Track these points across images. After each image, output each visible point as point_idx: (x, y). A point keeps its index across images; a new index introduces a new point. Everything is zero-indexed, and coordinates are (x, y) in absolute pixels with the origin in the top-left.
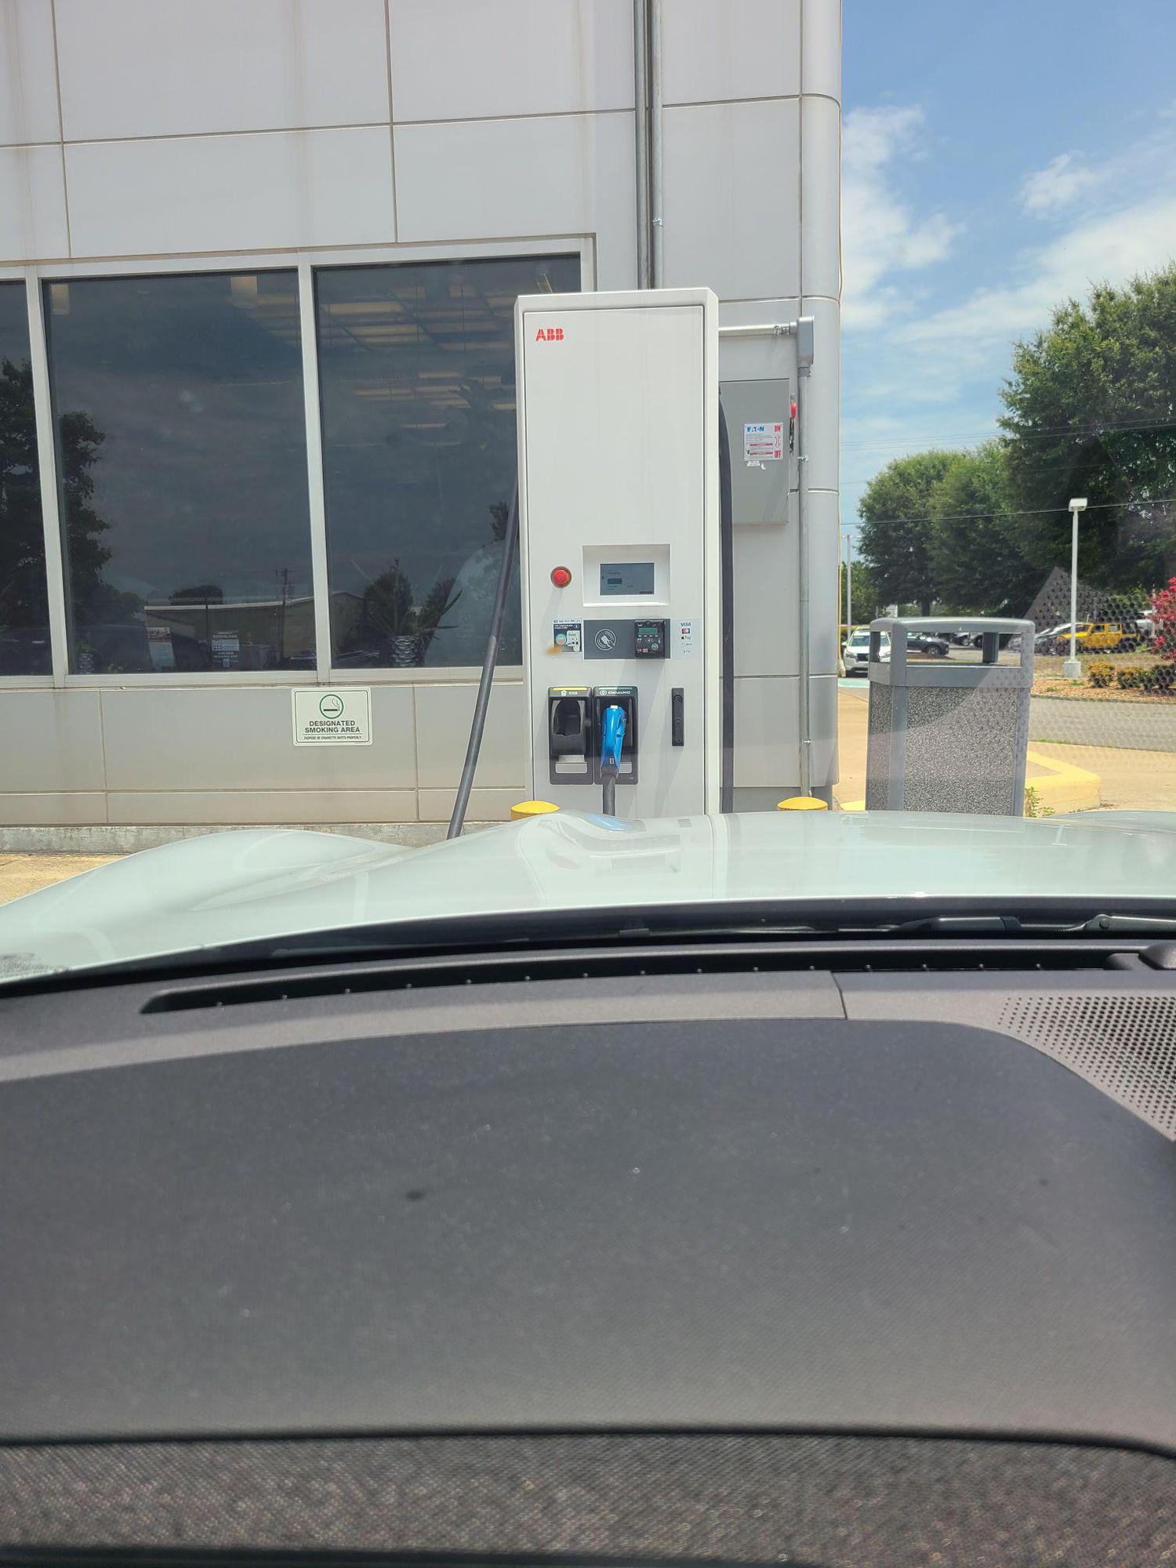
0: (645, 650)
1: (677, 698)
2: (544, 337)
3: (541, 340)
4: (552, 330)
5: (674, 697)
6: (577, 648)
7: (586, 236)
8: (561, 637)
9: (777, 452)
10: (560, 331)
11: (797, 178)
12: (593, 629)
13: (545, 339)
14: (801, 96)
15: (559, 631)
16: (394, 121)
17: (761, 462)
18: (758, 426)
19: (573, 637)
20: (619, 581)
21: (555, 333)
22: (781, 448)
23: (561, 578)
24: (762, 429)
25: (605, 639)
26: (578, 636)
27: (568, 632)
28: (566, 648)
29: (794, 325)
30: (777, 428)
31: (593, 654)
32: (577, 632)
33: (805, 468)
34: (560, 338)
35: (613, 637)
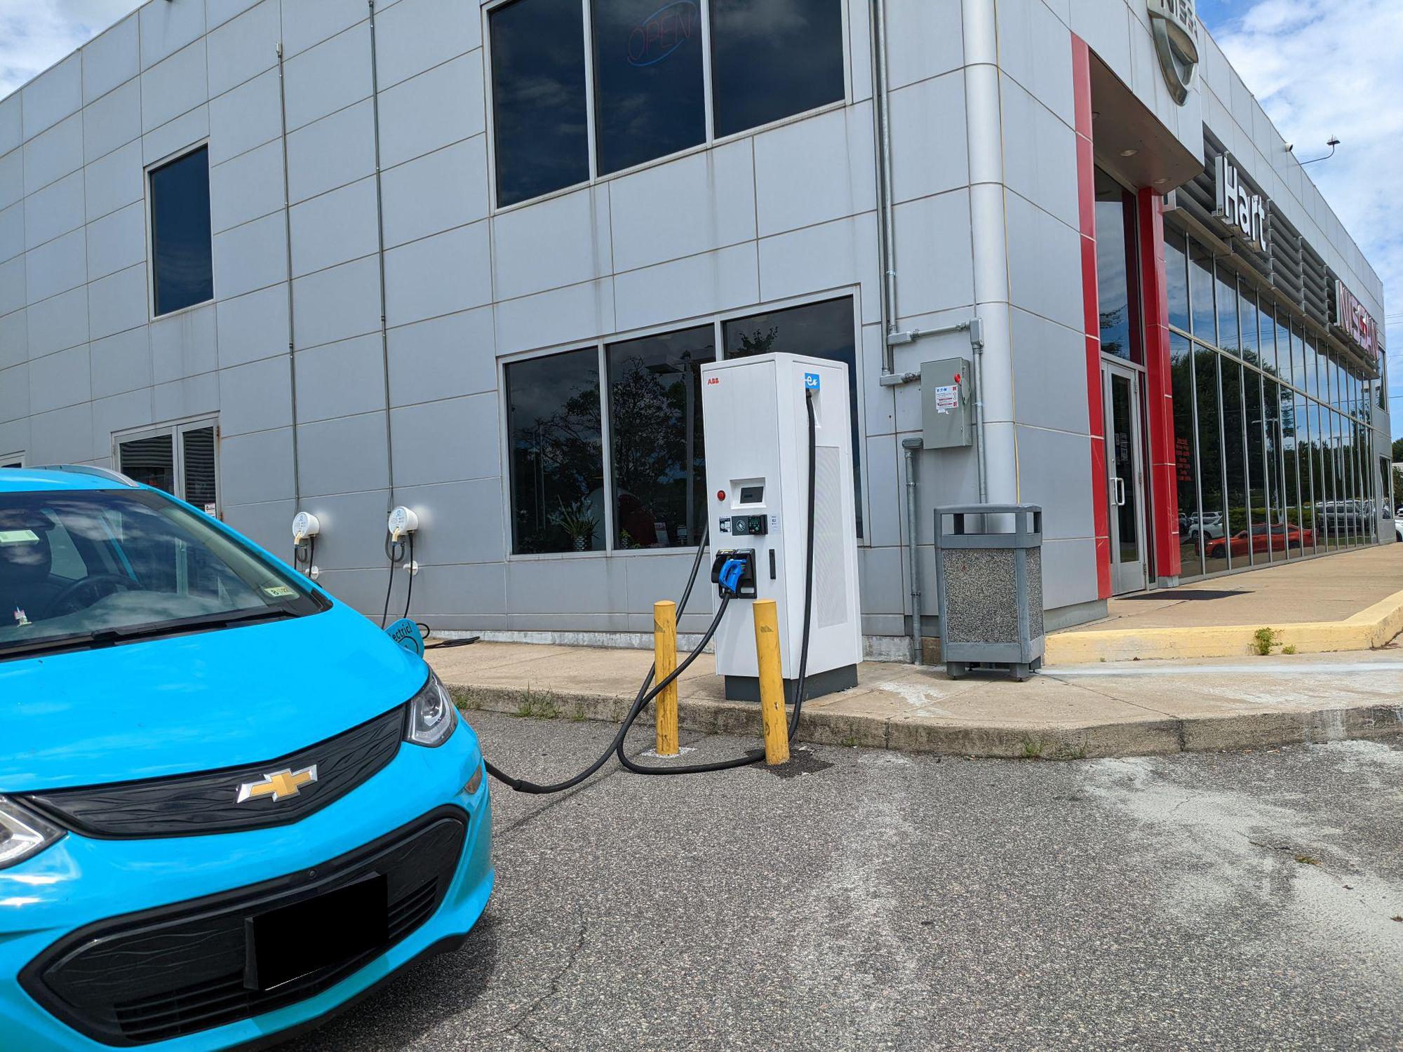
0: (753, 531)
1: (772, 553)
5: (770, 553)
6: (729, 531)
7: (856, 285)
8: (722, 525)
9: (954, 403)
10: (717, 379)
11: (970, 235)
12: (736, 520)
14: (969, 186)
15: (722, 522)
16: (759, 237)
17: (946, 410)
18: (943, 388)
20: (751, 496)
22: (957, 400)
23: (722, 496)
24: (945, 389)
25: (740, 525)
27: (725, 522)
28: (725, 531)
29: (968, 323)
30: (954, 388)
31: (735, 532)
32: (729, 523)
33: (979, 410)
34: (717, 382)
35: (744, 524)
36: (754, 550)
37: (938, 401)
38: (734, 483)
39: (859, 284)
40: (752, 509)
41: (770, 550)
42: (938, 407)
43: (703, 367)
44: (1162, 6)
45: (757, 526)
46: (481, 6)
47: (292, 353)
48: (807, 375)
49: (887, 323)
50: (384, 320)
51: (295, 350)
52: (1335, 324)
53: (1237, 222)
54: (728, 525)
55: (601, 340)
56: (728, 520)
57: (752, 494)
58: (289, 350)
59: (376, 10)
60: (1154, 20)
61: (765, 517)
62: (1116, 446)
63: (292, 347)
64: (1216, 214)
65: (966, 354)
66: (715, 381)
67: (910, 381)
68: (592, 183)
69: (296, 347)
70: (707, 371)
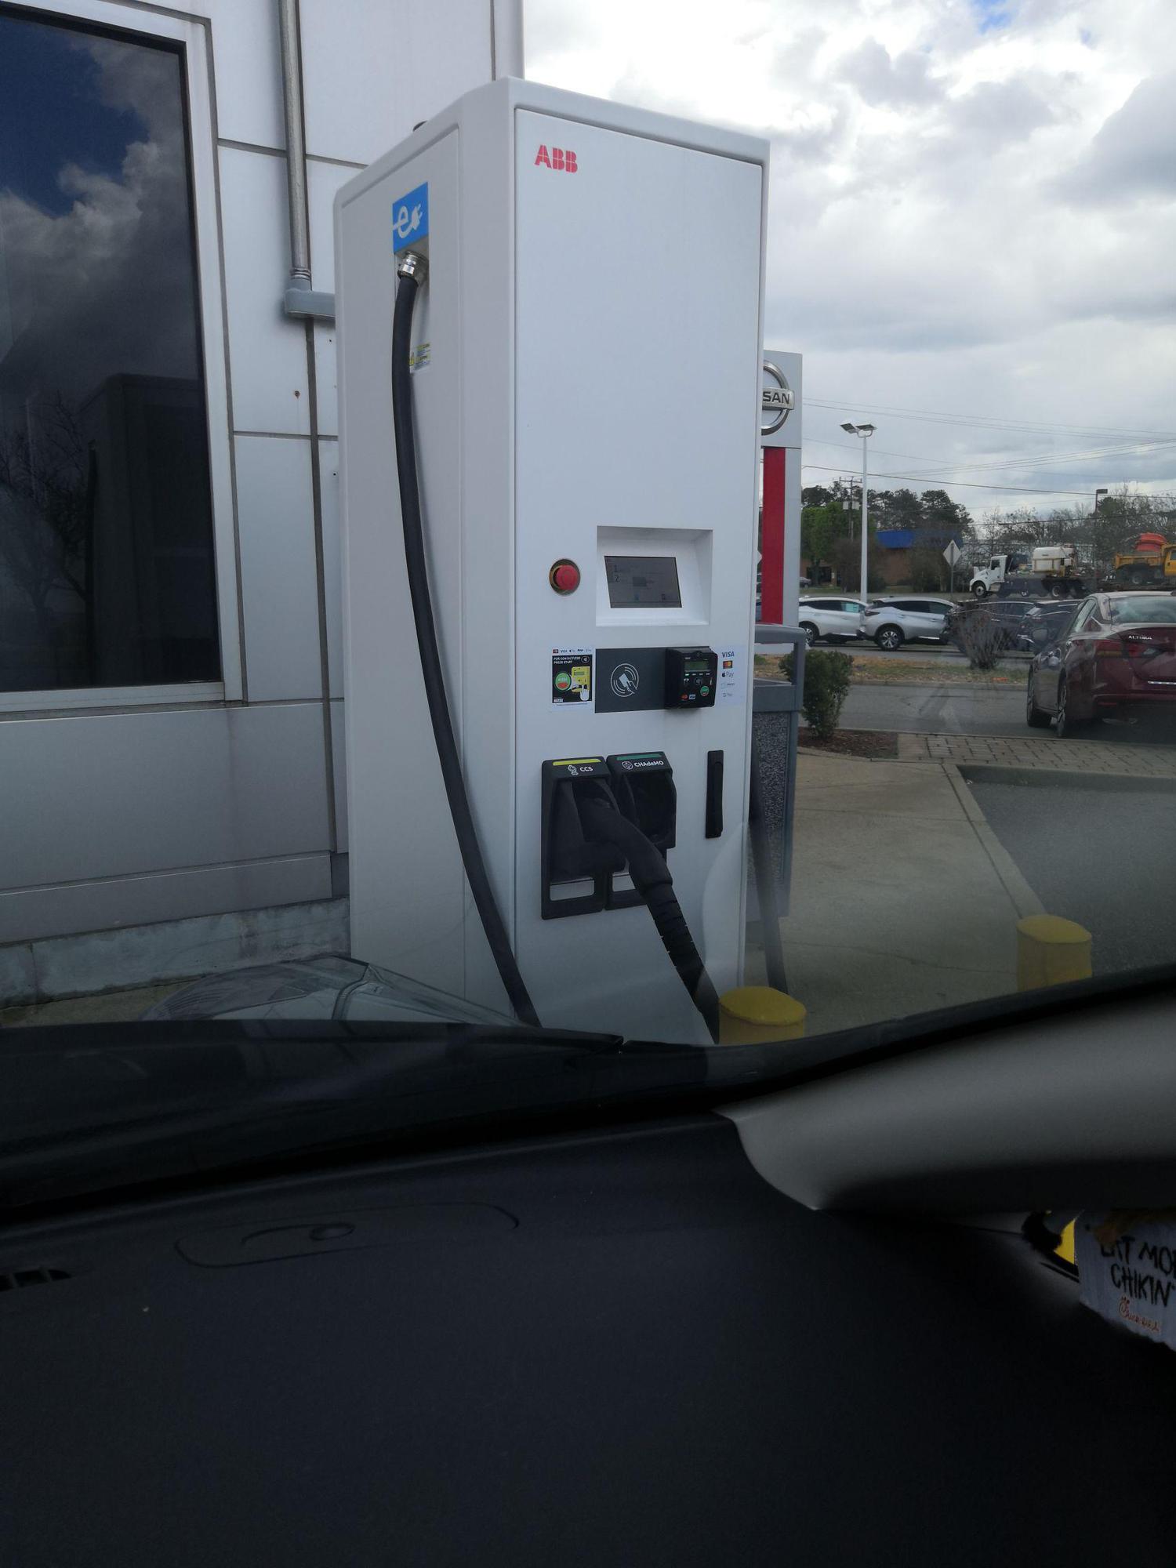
0: (692, 697)
2: (547, 161)
3: (543, 164)
4: (561, 152)
5: (712, 764)
6: (584, 695)
7: (194, 19)
8: (562, 678)
12: (609, 660)
13: (549, 166)
15: (560, 667)
19: (579, 677)
21: (564, 158)
23: (564, 578)
25: (624, 679)
26: (587, 676)
27: (573, 669)
28: (570, 696)
31: (607, 703)
32: (586, 669)
34: (572, 168)
35: (636, 675)
36: (665, 757)
39: (206, 23)
41: (710, 754)
56: (583, 661)
57: (643, 578)
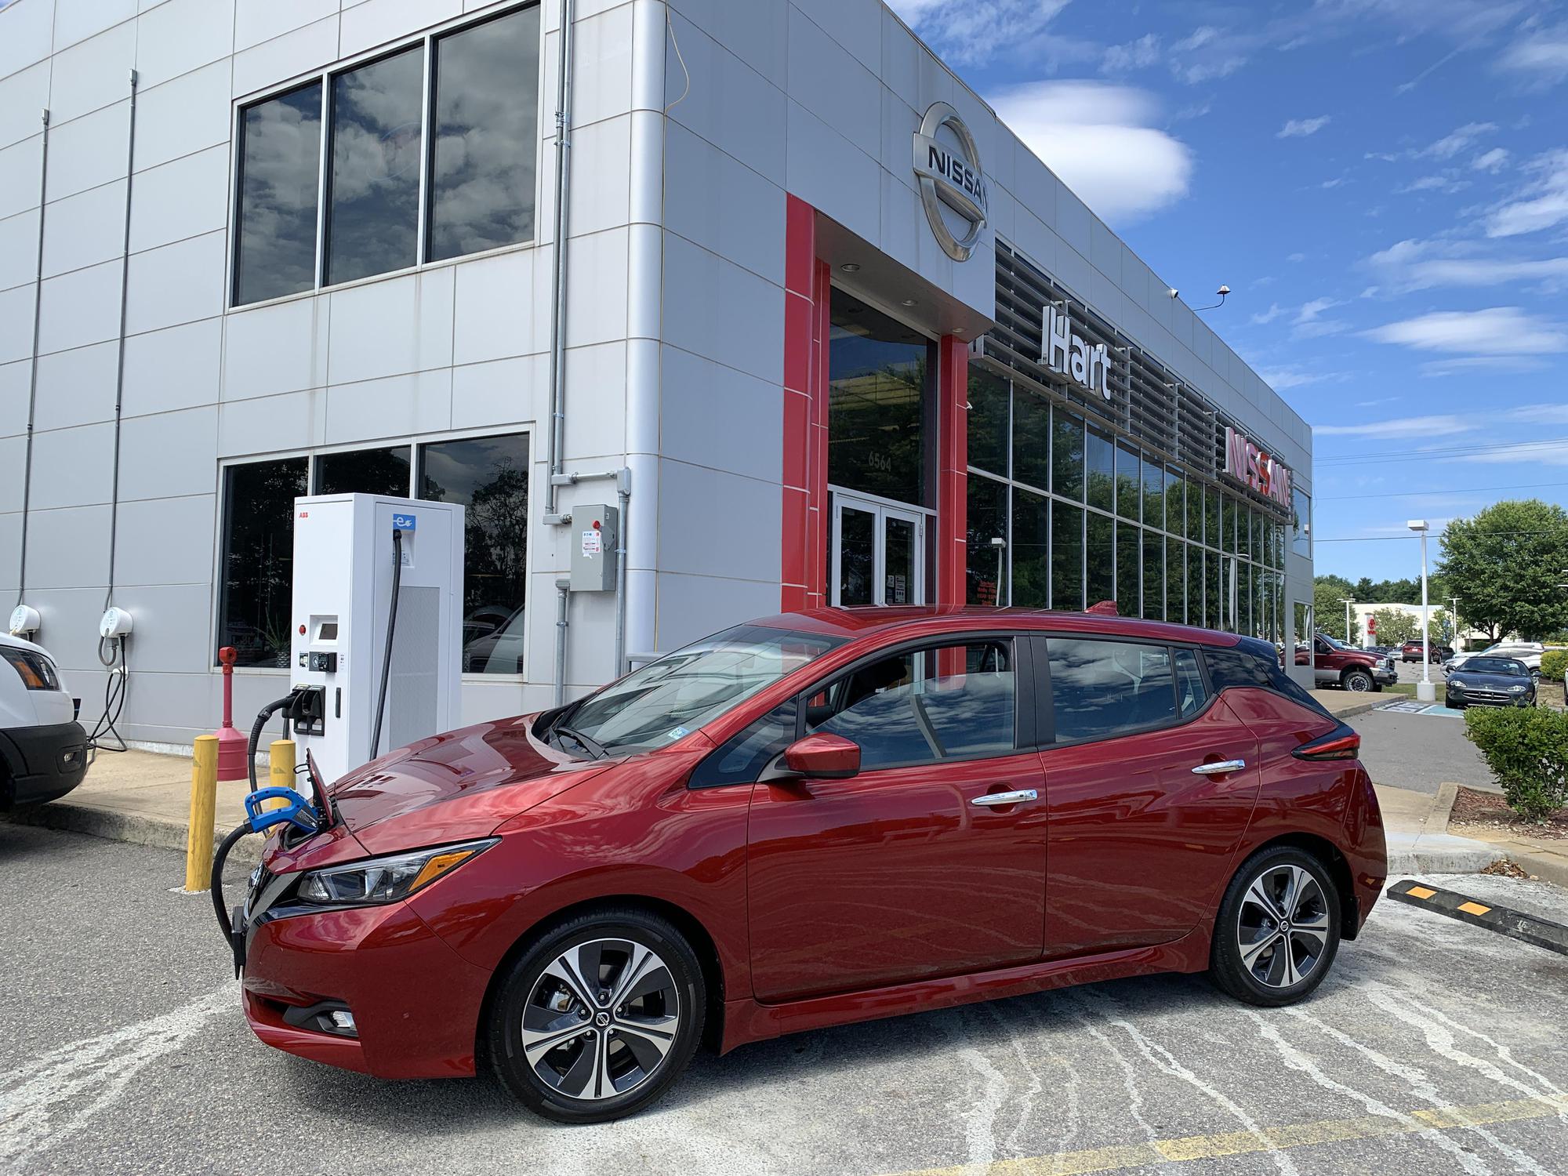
0: (326, 668)
5: (337, 691)
6: (307, 666)
7: (532, 422)
8: (302, 660)
9: (597, 548)
10: (306, 513)
12: (313, 656)
15: (301, 656)
17: (590, 554)
18: (589, 533)
20: (328, 633)
22: (599, 546)
24: (591, 534)
25: (316, 661)
28: (303, 665)
29: (616, 472)
30: (598, 534)
31: (312, 669)
32: (306, 658)
33: (620, 557)
35: (319, 660)
36: (324, 688)
37: (584, 545)
38: (315, 619)
39: (535, 422)
40: (327, 646)
41: (337, 688)
42: (584, 551)
43: (297, 500)
44: (931, 166)
45: (328, 663)
46: (233, 101)
47: (30, 435)
48: (396, 516)
49: (557, 463)
50: (119, 409)
51: (34, 431)
52: (1224, 471)
53: (1066, 370)
54: (306, 660)
55: (312, 451)
56: (306, 655)
57: (329, 631)
58: (27, 431)
59: (139, 89)
60: (922, 179)
61: (335, 654)
62: (887, 588)
63: (31, 428)
64: (1041, 362)
65: (615, 502)
66: (305, 515)
67: (567, 522)
68: (317, 293)
69: (35, 429)
70: (301, 504)
